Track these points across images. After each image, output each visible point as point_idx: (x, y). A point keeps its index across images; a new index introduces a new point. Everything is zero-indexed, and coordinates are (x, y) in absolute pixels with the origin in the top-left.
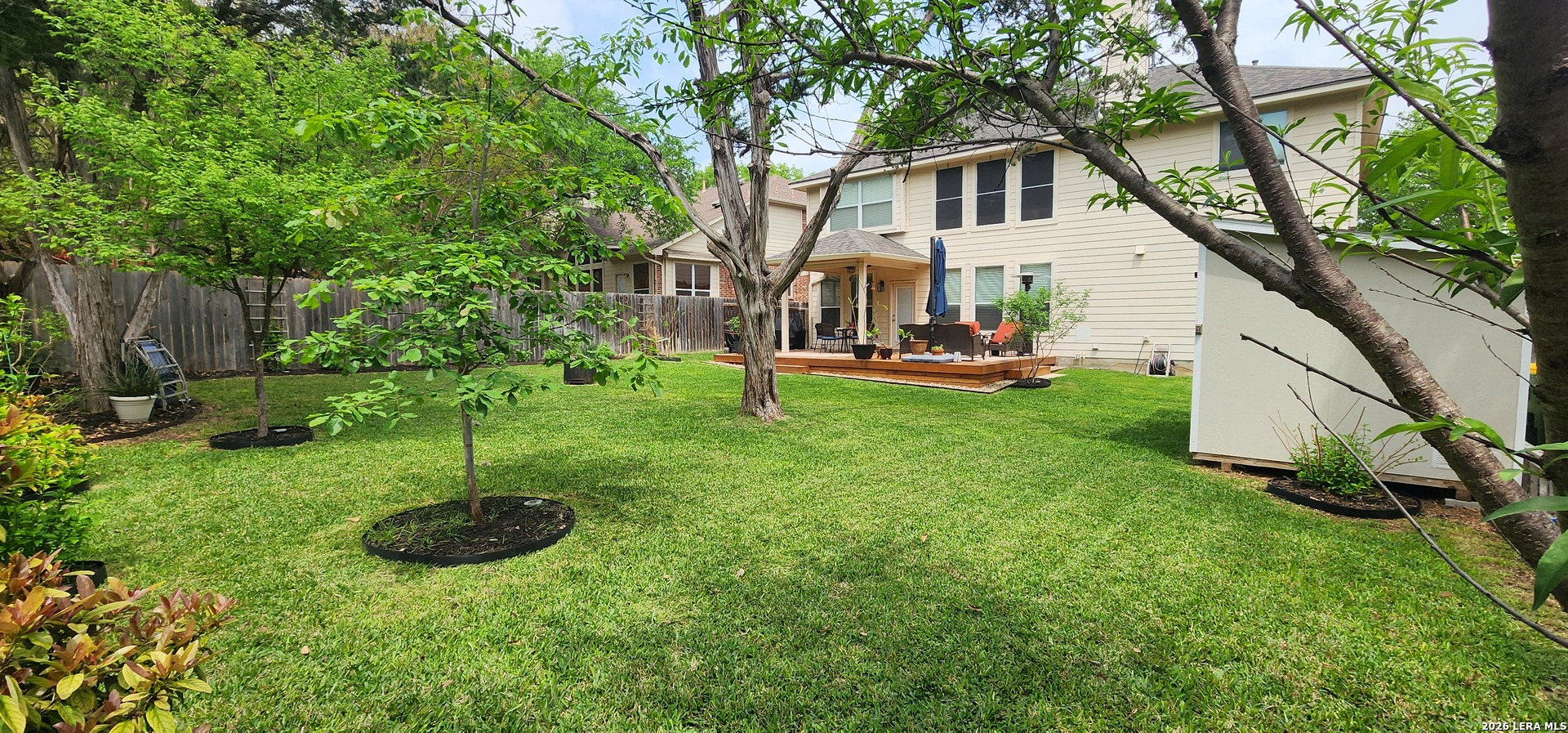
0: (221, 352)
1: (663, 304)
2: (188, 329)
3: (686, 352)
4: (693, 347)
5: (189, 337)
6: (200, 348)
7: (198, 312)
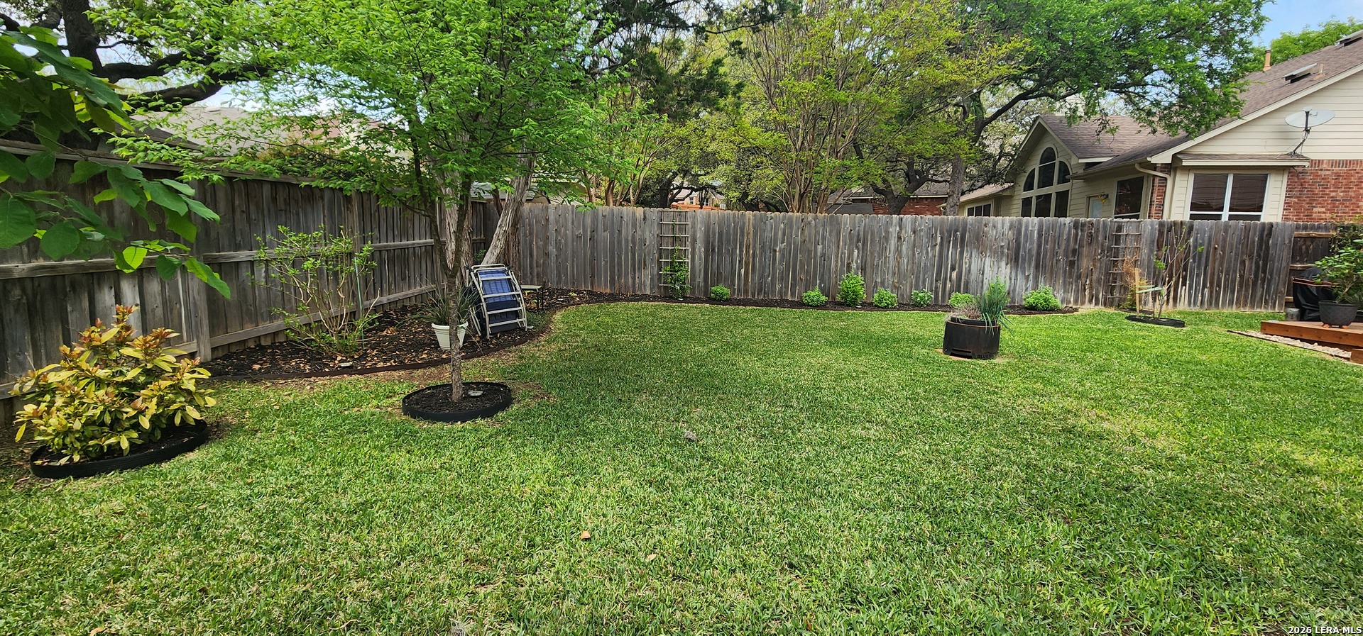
0: (640, 278)
1: (1161, 233)
2: (620, 257)
3: (1197, 309)
4: (1214, 301)
5: (620, 264)
6: (627, 274)
7: (627, 240)
